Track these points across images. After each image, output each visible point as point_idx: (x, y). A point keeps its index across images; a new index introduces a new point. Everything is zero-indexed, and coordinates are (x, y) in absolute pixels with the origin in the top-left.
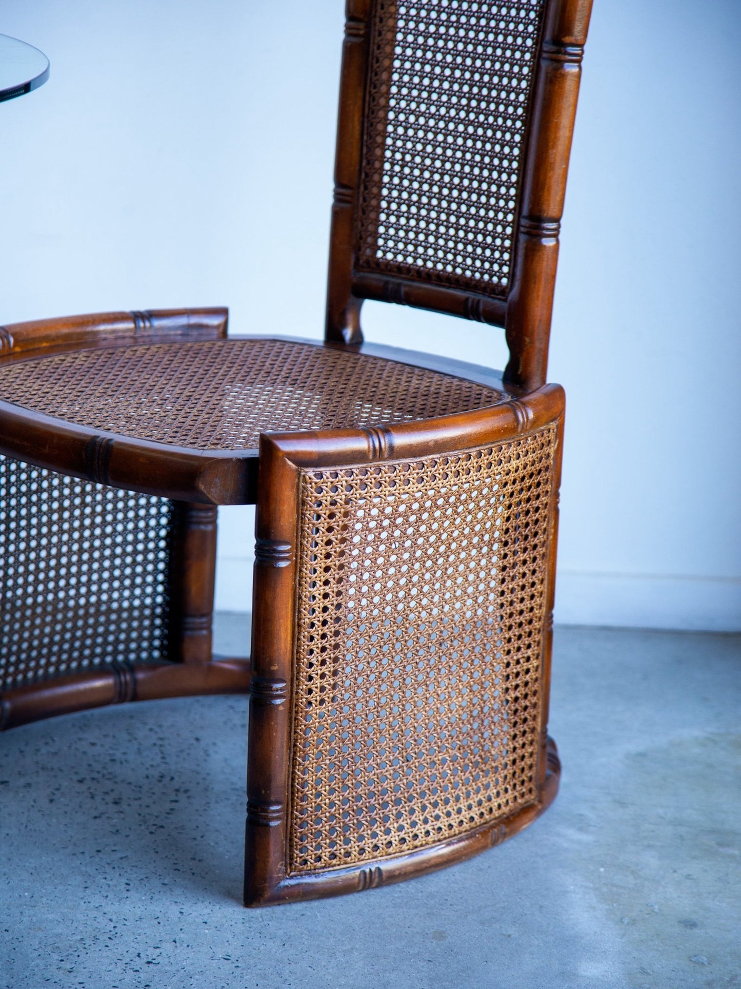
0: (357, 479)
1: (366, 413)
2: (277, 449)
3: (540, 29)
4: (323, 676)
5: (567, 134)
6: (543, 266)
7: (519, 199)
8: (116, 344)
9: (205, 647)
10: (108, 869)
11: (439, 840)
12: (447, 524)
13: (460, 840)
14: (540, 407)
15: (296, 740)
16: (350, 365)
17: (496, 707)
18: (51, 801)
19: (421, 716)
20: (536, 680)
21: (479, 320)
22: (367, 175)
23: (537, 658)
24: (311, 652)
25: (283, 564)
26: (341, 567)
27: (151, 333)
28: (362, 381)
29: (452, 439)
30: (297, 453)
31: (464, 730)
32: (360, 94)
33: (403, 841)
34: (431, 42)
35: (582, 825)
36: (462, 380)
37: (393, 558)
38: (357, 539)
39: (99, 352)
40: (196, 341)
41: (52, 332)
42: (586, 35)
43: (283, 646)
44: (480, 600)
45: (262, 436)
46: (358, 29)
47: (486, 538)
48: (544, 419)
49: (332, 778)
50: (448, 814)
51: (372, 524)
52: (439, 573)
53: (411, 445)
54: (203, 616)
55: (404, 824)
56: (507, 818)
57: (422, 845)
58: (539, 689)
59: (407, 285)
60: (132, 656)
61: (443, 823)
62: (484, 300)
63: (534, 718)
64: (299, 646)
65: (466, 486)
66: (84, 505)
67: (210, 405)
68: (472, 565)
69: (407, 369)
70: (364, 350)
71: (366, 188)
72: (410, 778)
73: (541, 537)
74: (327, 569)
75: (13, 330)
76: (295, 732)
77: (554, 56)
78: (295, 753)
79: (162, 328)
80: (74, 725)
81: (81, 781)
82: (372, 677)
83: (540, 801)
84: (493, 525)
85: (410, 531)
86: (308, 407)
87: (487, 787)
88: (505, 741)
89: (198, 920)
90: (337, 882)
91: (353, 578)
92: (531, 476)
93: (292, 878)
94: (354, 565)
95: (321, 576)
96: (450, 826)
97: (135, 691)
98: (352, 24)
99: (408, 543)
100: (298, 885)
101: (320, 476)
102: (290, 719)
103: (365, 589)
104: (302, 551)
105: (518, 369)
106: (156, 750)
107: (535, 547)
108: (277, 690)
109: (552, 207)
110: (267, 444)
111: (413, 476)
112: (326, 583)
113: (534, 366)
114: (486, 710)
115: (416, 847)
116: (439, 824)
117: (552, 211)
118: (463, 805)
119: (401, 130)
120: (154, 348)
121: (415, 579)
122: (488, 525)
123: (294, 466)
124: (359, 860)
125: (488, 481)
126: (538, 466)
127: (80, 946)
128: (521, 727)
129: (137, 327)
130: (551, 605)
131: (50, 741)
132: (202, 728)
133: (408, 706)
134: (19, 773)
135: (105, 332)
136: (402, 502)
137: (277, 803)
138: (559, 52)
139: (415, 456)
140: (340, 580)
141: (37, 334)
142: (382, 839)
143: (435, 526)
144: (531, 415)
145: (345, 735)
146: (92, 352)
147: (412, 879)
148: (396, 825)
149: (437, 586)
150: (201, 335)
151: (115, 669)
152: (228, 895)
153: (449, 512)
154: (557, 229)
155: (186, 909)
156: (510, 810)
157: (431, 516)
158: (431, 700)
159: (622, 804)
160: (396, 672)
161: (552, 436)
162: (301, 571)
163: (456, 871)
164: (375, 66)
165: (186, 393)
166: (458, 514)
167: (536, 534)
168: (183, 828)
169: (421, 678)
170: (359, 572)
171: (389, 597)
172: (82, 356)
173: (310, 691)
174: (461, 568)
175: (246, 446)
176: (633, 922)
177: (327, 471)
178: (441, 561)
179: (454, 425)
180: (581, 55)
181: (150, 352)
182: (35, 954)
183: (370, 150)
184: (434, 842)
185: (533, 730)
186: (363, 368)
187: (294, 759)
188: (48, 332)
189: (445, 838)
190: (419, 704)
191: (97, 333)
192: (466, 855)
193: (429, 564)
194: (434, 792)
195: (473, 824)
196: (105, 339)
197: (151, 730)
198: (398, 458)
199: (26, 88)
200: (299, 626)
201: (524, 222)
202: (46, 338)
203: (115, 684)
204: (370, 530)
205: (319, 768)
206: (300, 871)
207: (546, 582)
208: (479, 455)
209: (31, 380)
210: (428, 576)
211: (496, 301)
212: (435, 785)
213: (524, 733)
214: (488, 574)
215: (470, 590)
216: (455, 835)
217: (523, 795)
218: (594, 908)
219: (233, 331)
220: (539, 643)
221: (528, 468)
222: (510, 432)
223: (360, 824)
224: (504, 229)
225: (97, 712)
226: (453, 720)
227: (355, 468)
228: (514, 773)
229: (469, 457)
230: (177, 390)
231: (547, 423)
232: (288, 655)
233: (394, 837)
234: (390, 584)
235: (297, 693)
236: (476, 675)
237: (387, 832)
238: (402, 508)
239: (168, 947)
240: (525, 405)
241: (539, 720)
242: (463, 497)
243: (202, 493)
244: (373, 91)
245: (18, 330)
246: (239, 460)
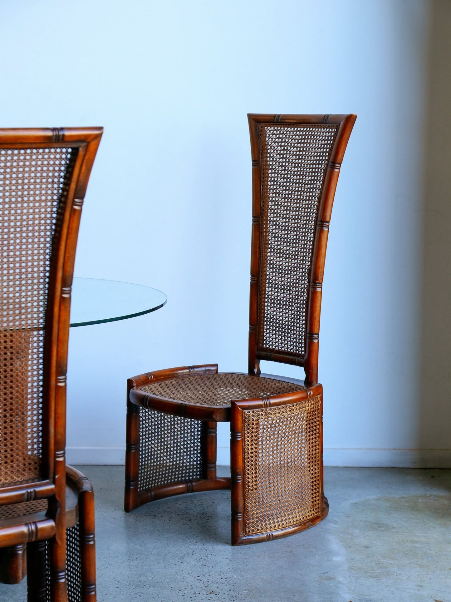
0: (259, 413)
1: (262, 394)
2: (236, 405)
3: (309, 279)
4: (252, 473)
5: (319, 309)
6: (315, 348)
7: (306, 328)
8: (183, 376)
9: (214, 474)
10: (189, 537)
11: (290, 526)
12: (288, 426)
13: (297, 526)
14: (314, 391)
15: (245, 493)
16: (257, 380)
17: (306, 484)
18: (170, 520)
19: (283, 486)
20: (319, 476)
21: (296, 365)
22: (259, 322)
23: (318, 469)
24: (249, 466)
25: (239, 439)
26: (256, 440)
27: (194, 373)
28: (261, 385)
29: (288, 400)
30: (242, 405)
31: (296, 491)
32: (256, 297)
33: (279, 525)
34: (277, 282)
35: (336, 522)
36: (291, 383)
37: (272, 437)
38: (261, 431)
39: (179, 379)
40: (208, 375)
41: (164, 374)
42: (322, 280)
43: (240, 464)
44: (299, 450)
45: (231, 401)
46: (255, 279)
47: (300, 431)
48: (316, 394)
49: (256, 505)
50: (293, 518)
51: (265, 427)
52: (286, 442)
53: (275, 402)
54: (213, 463)
55: (279, 520)
56: (312, 520)
57: (285, 527)
58: (320, 479)
59: (273, 355)
60: (191, 478)
61: (291, 520)
62: (297, 359)
63: (319, 488)
64: (245, 464)
65: (293, 415)
66: (175, 428)
67: (215, 393)
68: (296, 439)
69: (275, 381)
70: (261, 376)
71: (259, 326)
72: (280, 506)
73: (318, 431)
74: (252, 440)
75: (153, 373)
76: (245, 491)
77: (313, 286)
78: (245, 498)
79: (197, 371)
80: (174, 500)
81: (178, 515)
82: (267, 474)
83: (322, 515)
84: (302, 427)
85: (277, 429)
86: (244, 393)
87: (305, 509)
88: (310, 495)
89: (218, 549)
90: (259, 538)
91: (260, 443)
92: (313, 412)
93: (246, 536)
94: (260, 439)
95: (250, 442)
96: (294, 521)
97: (192, 488)
98: (253, 277)
99: (276, 433)
100: (248, 539)
101: (249, 412)
102: (243, 487)
103: (264, 447)
104: (245, 435)
105: (308, 380)
106: (200, 506)
107: (316, 434)
108: (239, 478)
109: (316, 330)
110: (233, 403)
111: (277, 412)
112: (252, 445)
113: (314, 378)
114: (303, 485)
115: (283, 527)
116: (290, 521)
117: (316, 332)
118: (297, 515)
119: (269, 308)
120: (195, 377)
121: (279, 443)
122: (301, 427)
123: (241, 409)
124: (266, 531)
125: (300, 413)
126: (315, 409)
127: (184, 556)
128: (315, 491)
129: (190, 371)
130: (322, 452)
131: (166, 504)
132: (214, 499)
133: (279, 483)
134: (159, 513)
135: (180, 373)
136: (274, 420)
137: (241, 513)
138: (315, 285)
139: (277, 406)
140: (256, 444)
141: (160, 374)
142: (273, 525)
143: (284, 427)
144: (312, 393)
145: (260, 492)
146: (177, 379)
147: (283, 538)
148: (277, 520)
149: (286, 446)
150: (209, 373)
151: (185, 482)
152: (227, 543)
153: (288, 423)
154: (318, 337)
155: (214, 547)
156: (312, 517)
157: (283, 424)
158: (286, 481)
159: (349, 517)
160: (275, 472)
161: (319, 399)
162: (244, 441)
163: (296, 536)
164: (260, 289)
165: (207, 390)
166: (291, 423)
167: (316, 430)
168: (211, 526)
169: (282, 474)
170: (262, 441)
171: (271, 449)
172: (174, 380)
173: (249, 478)
174: (293, 440)
175: (226, 404)
176: (350, 547)
177: (251, 411)
178: (286, 438)
179: (288, 396)
180: (322, 286)
181: (194, 379)
182: (171, 558)
183: (260, 314)
184: (289, 526)
185: (318, 492)
186: (261, 381)
187: (245, 499)
188: (163, 374)
189: (292, 525)
190: (282, 483)
191: (177, 373)
192: (299, 530)
193: (283, 439)
194: (288, 510)
195: (301, 521)
196: (180, 375)
197: (198, 500)
198: (272, 406)
199: (162, 306)
200: (245, 458)
201: (308, 335)
202: (162, 376)
203: (186, 486)
204: (265, 429)
205: (252, 502)
206: (248, 534)
207: (320, 445)
208: (296, 405)
209: (160, 388)
210: (283, 443)
211: (301, 359)
212: (288, 508)
213: (316, 493)
214: (302, 442)
215: (296, 447)
216: (295, 524)
217: (316, 513)
218: (338, 544)
219: (219, 371)
220: (319, 464)
221: (312, 409)
222: (306, 398)
223: (266, 520)
224: (302, 337)
225: (180, 496)
226: (293, 488)
227: (259, 409)
228: (313, 506)
229: (293, 406)
230: (204, 389)
231: (317, 395)
232: (242, 467)
233: (276, 524)
234: (271, 445)
235: (245, 479)
236: (300, 474)
237: (274, 522)
238: (274, 422)
239: (210, 556)
240: (310, 390)
241: (320, 489)
242: (292, 418)
243: (214, 418)
244: (260, 297)
245: (154, 373)
246: (225, 408)
